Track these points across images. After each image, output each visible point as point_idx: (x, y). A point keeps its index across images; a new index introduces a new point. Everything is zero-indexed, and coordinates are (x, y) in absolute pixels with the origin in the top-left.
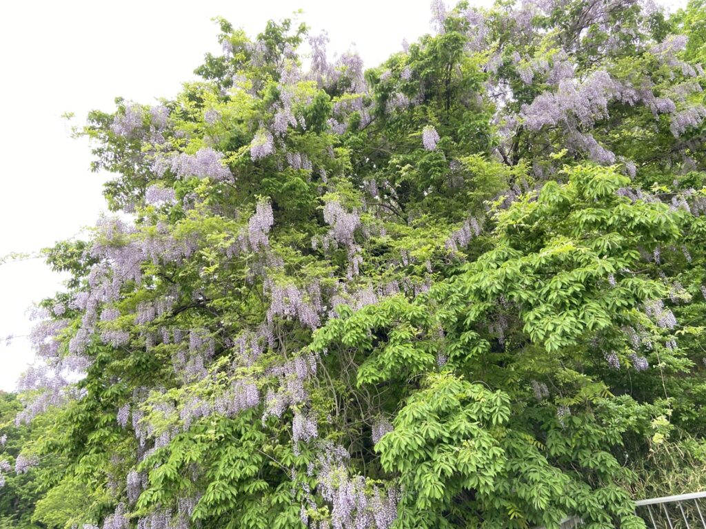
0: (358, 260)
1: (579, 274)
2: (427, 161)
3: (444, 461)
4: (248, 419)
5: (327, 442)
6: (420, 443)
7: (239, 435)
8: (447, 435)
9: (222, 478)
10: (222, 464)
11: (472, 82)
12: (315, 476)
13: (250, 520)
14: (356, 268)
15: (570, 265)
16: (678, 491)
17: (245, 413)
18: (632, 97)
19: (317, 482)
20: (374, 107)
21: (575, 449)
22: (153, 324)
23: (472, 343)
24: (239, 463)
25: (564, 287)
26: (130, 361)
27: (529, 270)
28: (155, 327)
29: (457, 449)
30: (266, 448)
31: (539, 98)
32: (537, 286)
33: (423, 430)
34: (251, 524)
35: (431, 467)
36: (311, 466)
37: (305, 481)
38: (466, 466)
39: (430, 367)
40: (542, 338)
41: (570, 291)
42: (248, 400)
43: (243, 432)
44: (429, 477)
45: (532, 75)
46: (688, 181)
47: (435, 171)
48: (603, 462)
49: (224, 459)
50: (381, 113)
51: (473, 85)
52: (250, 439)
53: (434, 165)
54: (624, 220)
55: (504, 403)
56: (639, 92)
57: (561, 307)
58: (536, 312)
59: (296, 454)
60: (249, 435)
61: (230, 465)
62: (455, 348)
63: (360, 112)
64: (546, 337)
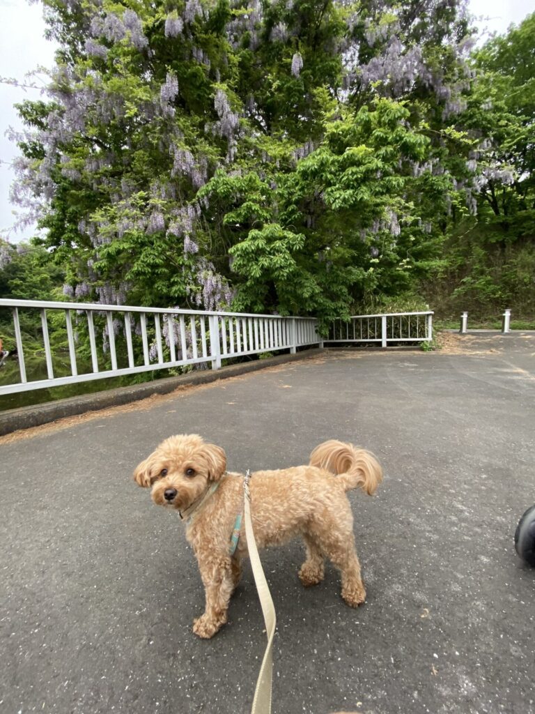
0: (234, 151)
1: (362, 168)
2: (292, 86)
3: (265, 261)
4: (158, 236)
5: (204, 259)
6: (253, 248)
7: (152, 244)
8: (268, 249)
9: (142, 262)
10: (142, 256)
11: (334, 27)
12: (195, 273)
13: (158, 287)
14: (232, 156)
15: (358, 163)
16: (370, 314)
17: (157, 233)
18: (429, 80)
19: (196, 276)
20: (261, 32)
21: (330, 283)
22: (97, 174)
23: (293, 212)
24: (152, 257)
25: (353, 174)
26: (83, 193)
27: (336, 164)
28: (99, 176)
29: (272, 257)
30: (168, 253)
31: (374, 60)
32: (337, 174)
33: (256, 243)
34: (159, 288)
35: (257, 264)
36: (193, 267)
37: (190, 274)
38: (275, 265)
39: (266, 220)
40: (332, 202)
41: (355, 176)
42: (158, 224)
43: (155, 242)
44: (255, 267)
45: (374, 40)
46: (438, 153)
47: (295, 95)
48: (341, 290)
49: (144, 253)
50: (266, 37)
51: (335, 30)
52: (159, 246)
53: (295, 90)
54: (398, 138)
55: (302, 240)
56: (434, 79)
57: (347, 187)
58: (333, 188)
59: (186, 259)
60: (158, 244)
61: (147, 257)
62: (283, 215)
63: (251, 32)
64: (334, 202)
